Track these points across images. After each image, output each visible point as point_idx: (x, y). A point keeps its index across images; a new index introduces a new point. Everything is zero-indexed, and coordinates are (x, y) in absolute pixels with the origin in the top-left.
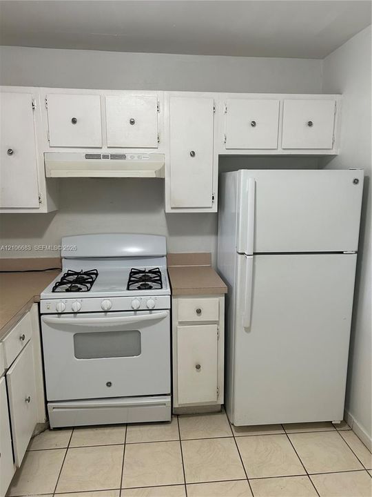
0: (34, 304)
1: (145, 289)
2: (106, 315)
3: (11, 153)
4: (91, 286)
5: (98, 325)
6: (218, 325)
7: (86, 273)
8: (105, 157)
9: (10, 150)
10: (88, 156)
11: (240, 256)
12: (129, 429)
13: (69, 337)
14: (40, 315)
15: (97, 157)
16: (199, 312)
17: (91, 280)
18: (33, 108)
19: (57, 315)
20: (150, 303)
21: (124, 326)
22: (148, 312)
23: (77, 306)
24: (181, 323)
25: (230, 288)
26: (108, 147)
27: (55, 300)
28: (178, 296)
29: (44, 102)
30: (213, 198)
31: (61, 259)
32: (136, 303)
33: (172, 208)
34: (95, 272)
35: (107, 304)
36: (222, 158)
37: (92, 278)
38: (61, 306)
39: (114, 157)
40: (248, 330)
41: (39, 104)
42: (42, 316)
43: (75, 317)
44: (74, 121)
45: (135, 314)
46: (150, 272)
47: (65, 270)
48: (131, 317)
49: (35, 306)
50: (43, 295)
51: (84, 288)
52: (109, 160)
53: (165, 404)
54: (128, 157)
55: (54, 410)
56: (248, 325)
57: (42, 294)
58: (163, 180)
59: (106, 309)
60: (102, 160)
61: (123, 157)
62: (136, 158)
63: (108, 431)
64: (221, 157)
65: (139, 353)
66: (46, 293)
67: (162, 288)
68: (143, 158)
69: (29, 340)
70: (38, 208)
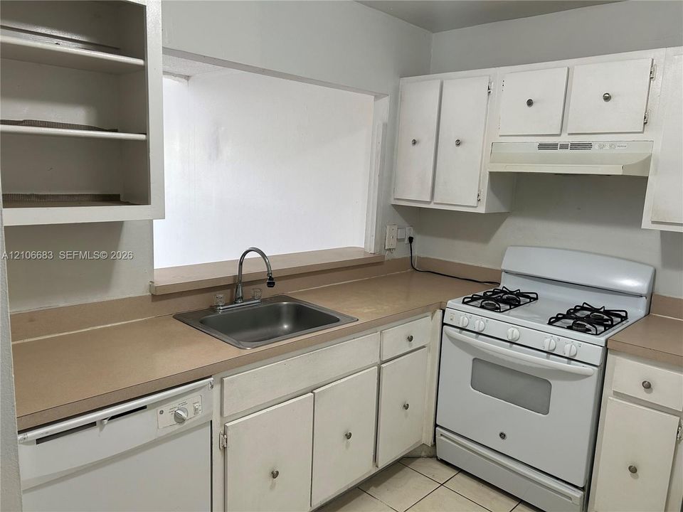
0: (438, 310)
1: (577, 330)
2: (511, 347)
4: (511, 309)
5: (501, 356)
6: (681, 418)
8: (564, 147)
9: (458, 141)
10: (542, 146)
12: (520, 507)
13: (468, 359)
14: (444, 324)
15: (554, 146)
16: (646, 385)
18: (489, 93)
19: (459, 330)
22: (565, 360)
23: (478, 324)
24: (617, 394)
26: (570, 134)
27: (461, 313)
28: (617, 352)
29: (501, 83)
31: (501, 271)
32: (549, 343)
33: (653, 222)
35: (516, 334)
38: (464, 321)
39: (575, 146)
41: (496, 87)
42: (444, 326)
43: (476, 338)
44: (530, 103)
45: (548, 358)
46: (606, 312)
47: (501, 286)
48: (541, 359)
49: (439, 313)
52: (568, 151)
53: (570, 498)
54: (595, 147)
55: (442, 438)
57: (449, 302)
58: (645, 180)
59: (512, 340)
60: (559, 151)
61: (588, 146)
62: (607, 147)
63: (494, 494)
65: (546, 412)
66: (455, 303)
67: (597, 334)
68: (617, 148)
69: (424, 347)
70: (476, 207)
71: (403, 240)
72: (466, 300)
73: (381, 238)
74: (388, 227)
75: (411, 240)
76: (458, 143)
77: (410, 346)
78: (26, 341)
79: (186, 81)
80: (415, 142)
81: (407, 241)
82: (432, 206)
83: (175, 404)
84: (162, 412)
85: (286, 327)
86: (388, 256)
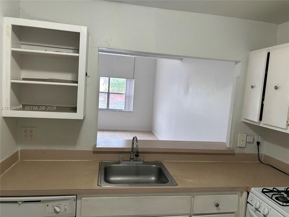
0: (245, 192)
14: (247, 202)
27: (257, 198)
42: (248, 204)
57: (252, 189)
69: (233, 213)
71: (252, 143)
72: (264, 190)
73: (234, 140)
74: (239, 134)
76: (276, 88)
77: (218, 210)
78: (41, 160)
79: (181, 61)
80: (252, 87)
81: (255, 144)
83: (55, 203)
84: (48, 206)
85: (153, 178)
86: (237, 151)
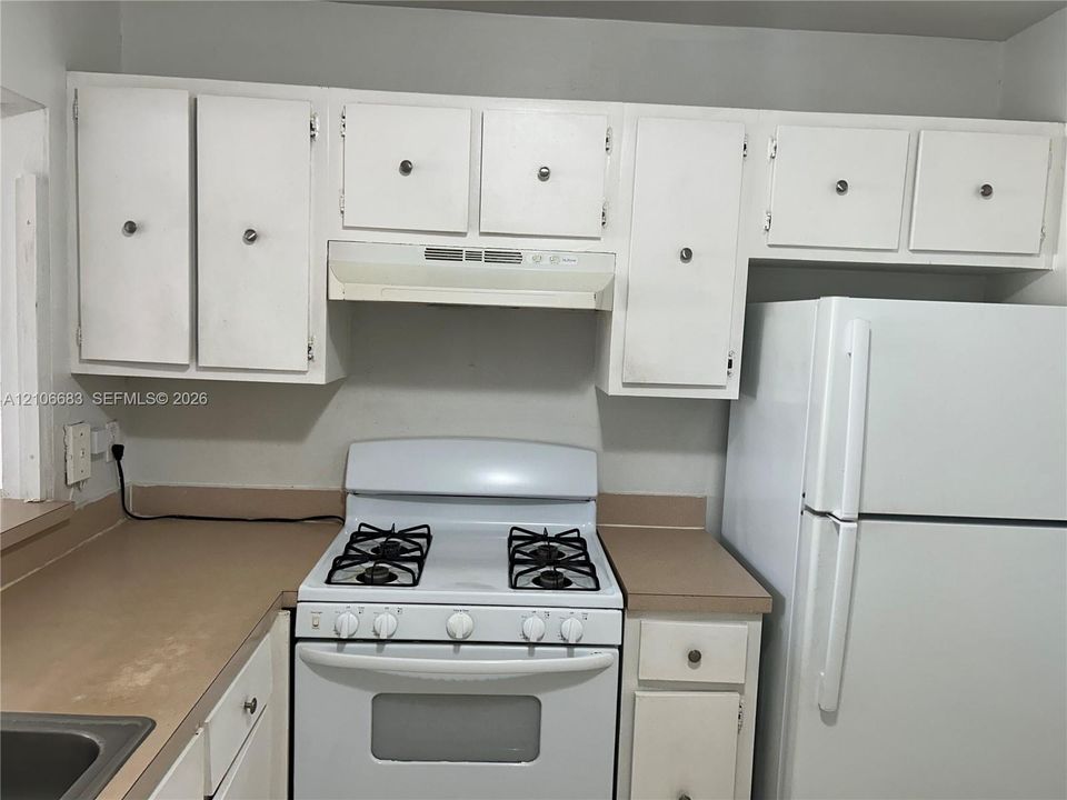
0: (282, 612)
2: (456, 651)
3: (253, 240)
4: (421, 569)
5: (437, 677)
6: (742, 693)
7: (403, 535)
8: (473, 256)
9: (250, 231)
10: (432, 254)
11: (817, 520)
13: (360, 703)
14: (294, 640)
15: (454, 255)
16: (695, 657)
17: (418, 553)
18: (313, 136)
19: (335, 645)
20: (573, 628)
21: (501, 682)
22: (564, 649)
23: (386, 623)
24: (646, 684)
25: (778, 602)
26: (482, 234)
27: (333, 606)
28: (641, 612)
29: (339, 121)
30: (730, 366)
31: (344, 494)
32: (534, 627)
33: (626, 385)
34: (425, 530)
35: (460, 623)
36: (757, 268)
37: (420, 548)
38: (349, 623)
39: (493, 256)
40: (829, 717)
41: (327, 127)
43: (379, 651)
44: (406, 168)
45: (531, 654)
46: (558, 538)
47: (352, 523)
49: (285, 617)
50: (305, 589)
51: (405, 578)
52: (481, 265)
54: (528, 258)
56: (828, 705)
57: (302, 588)
58: (606, 316)
59: (459, 637)
60: (465, 264)
61: (513, 257)
62: (546, 262)
64: (755, 266)
65: (533, 754)
66: (312, 586)
67: (597, 588)
68: (562, 263)
69: (264, 709)
70: (304, 373)
71: (101, 455)
73: (56, 459)
74: (71, 429)
75: (118, 451)
76: (251, 236)
80: (131, 228)
81: (108, 456)
82: (192, 374)
86: (75, 501)
